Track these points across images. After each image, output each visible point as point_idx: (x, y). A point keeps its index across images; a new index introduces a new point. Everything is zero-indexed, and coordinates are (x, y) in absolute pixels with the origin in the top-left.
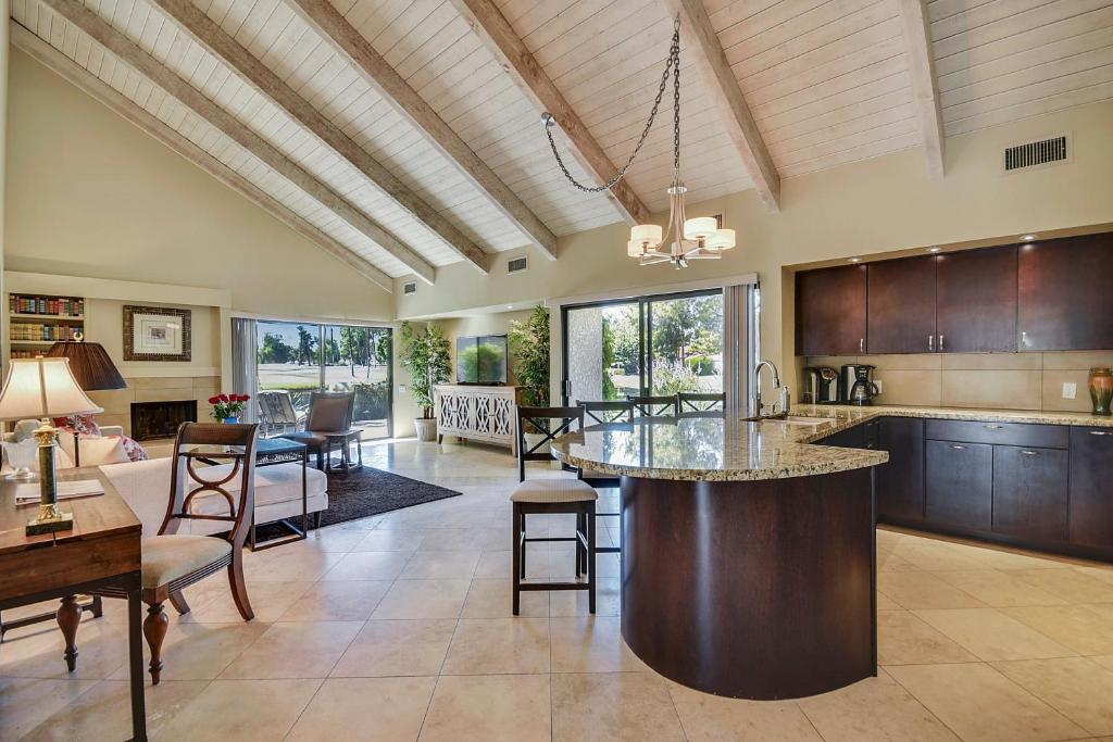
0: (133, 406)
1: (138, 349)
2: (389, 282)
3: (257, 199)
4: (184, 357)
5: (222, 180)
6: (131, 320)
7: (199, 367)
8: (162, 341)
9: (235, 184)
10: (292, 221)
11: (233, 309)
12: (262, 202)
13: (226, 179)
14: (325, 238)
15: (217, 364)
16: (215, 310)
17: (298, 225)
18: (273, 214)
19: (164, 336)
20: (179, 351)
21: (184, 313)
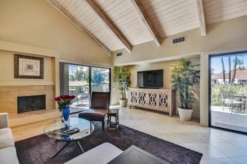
0: (19, 98)
1: (21, 73)
2: (110, 53)
3: (69, 17)
4: (41, 77)
5: (56, 8)
6: (18, 60)
7: (47, 81)
8: (31, 70)
9: (61, 10)
10: (81, 28)
11: (60, 59)
12: (71, 19)
13: (58, 8)
14: (92, 36)
15: (54, 80)
16: (53, 58)
17: (83, 30)
18: (75, 24)
19: (32, 68)
20: (38, 74)
21: (41, 59)
